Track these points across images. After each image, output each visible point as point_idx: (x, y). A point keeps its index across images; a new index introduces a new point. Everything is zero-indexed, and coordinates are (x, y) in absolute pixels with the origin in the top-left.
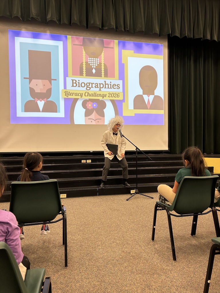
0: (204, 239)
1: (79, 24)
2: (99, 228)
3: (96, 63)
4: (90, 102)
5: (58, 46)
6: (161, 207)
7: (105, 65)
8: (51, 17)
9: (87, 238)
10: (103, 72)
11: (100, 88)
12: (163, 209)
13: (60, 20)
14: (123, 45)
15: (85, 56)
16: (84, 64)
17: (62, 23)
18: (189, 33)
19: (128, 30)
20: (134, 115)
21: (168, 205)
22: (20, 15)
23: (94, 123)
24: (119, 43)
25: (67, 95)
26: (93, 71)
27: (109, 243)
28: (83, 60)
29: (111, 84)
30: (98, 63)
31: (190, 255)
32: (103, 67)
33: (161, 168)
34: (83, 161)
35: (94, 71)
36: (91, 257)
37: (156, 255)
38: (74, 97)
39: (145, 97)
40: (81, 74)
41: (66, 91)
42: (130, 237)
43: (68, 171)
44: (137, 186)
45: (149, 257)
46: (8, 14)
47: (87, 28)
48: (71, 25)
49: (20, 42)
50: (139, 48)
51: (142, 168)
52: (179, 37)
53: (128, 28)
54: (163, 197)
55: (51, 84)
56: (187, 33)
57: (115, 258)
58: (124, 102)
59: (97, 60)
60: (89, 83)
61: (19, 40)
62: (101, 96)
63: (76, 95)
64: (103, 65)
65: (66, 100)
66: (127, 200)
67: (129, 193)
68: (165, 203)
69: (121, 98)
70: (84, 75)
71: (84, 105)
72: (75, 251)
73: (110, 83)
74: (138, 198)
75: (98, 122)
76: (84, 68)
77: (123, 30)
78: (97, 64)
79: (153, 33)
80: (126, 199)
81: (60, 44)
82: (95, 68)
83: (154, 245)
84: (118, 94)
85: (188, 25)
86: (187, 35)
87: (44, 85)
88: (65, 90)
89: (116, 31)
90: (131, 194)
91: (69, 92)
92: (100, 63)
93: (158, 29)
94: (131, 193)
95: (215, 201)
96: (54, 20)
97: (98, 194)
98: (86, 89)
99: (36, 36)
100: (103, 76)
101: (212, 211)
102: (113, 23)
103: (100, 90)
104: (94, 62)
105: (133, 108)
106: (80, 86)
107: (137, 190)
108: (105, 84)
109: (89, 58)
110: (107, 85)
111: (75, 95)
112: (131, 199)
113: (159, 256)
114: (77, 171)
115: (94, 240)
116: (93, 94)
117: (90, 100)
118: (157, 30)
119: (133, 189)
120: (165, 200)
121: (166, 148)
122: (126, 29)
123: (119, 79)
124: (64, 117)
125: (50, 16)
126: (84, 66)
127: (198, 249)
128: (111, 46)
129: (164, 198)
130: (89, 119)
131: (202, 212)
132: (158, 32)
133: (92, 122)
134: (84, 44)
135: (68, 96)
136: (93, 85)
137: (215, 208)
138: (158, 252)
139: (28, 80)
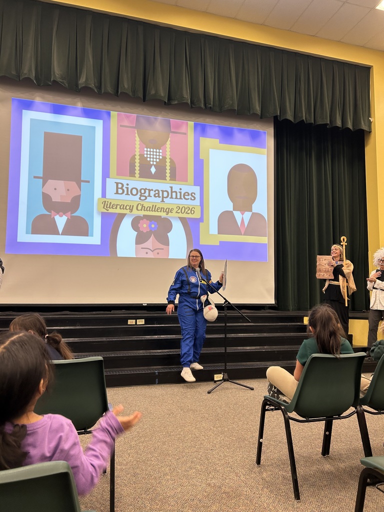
0: (344, 461)
1: (131, 94)
2: (164, 443)
3: (158, 157)
4: (145, 220)
5: (95, 127)
6: (273, 406)
7: (172, 161)
8: (86, 81)
9: (144, 461)
10: (168, 171)
11: (163, 197)
12: (276, 409)
13: (99, 87)
14: (201, 130)
15: (139, 144)
16: (137, 157)
17: (103, 92)
18: (307, 115)
19: (211, 107)
20: (218, 244)
21: (285, 401)
22: (34, 75)
23: (151, 255)
24: (196, 125)
25: (107, 207)
26: (151, 169)
27: (183, 469)
28: (136, 151)
29: (180, 193)
30: (161, 157)
31: (322, 489)
32: (168, 164)
33: (265, 335)
34: (131, 322)
35: (153, 170)
36: (154, 495)
37: (265, 490)
38: (118, 211)
39: (238, 215)
40: (132, 174)
41: (105, 202)
42: (219, 459)
43: (104, 339)
44: (226, 368)
45: (254, 494)
46: (14, 73)
47: (144, 100)
48: (118, 96)
49: (31, 119)
50: (227, 136)
51: (233, 335)
52: (293, 121)
53: (211, 104)
54: (275, 388)
55: (80, 188)
56: (304, 115)
57: (195, 496)
58: (203, 222)
59: (159, 152)
60: (145, 190)
61: (29, 116)
62: (164, 212)
63: (122, 208)
64: (168, 160)
65: (105, 216)
66: (209, 393)
67: (212, 379)
68: (278, 398)
69: (197, 215)
70: (137, 175)
71: (135, 224)
72: (126, 485)
73: (180, 191)
74: (227, 389)
75: (158, 253)
76: (137, 164)
77: (203, 106)
78: (159, 159)
79: (251, 113)
80: (207, 390)
81: (98, 124)
82: (155, 166)
83: (260, 473)
84: (193, 209)
85: (306, 103)
86: (304, 118)
87: (68, 190)
88: (104, 199)
89: (192, 107)
90: (215, 382)
91: (110, 203)
92: (164, 158)
93: (259, 107)
94: (216, 379)
95: (361, 396)
96: (90, 86)
97: (157, 382)
98: (140, 199)
99: (58, 110)
100: (168, 178)
101: (357, 412)
102: (187, 95)
103: (163, 201)
104: (153, 155)
105: (216, 233)
106: (129, 193)
107: (226, 374)
108: (172, 192)
109: (146, 149)
110: (175, 193)
111: (120, 208)
112: (216, 392)
113: (271, 491)
114: (121, 339)
115: (158, 465)
116: (150, 207)
117: (145, 217)
118: (257, 108)
119: (219, 372)
120: (279, 392)
121: (271, 300)
122: (207, 105)
123: (195, 185)
124: (99, 243)
125: (84, 80)
126: (137, 161)
127: (335, 479)
128: (183, 130)
129: (278, 389)
130: (142, 248)
131: (341, 414)
132: (259, 112)
133: (147, 253)
134: (138, 126)
135: (108, 209)
136: (151, 192)
137: (362, 408)
138: (268, 485)
139: (42, 180)
